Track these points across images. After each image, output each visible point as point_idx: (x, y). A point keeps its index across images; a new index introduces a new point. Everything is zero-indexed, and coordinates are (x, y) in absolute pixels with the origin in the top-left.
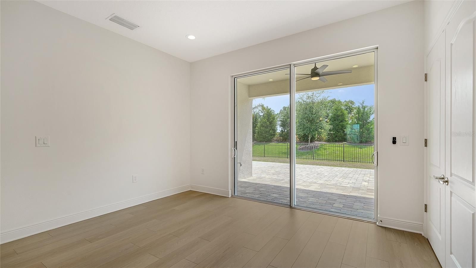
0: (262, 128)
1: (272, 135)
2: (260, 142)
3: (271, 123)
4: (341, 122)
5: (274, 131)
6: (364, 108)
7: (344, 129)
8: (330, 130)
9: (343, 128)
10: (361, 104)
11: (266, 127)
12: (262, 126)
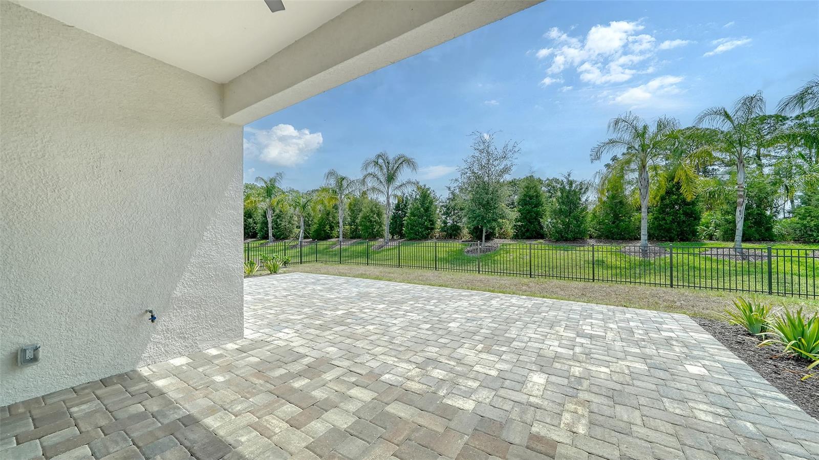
0: (412, 218)
1: (427, 228)
2: (410, 240)
3: (427, 210)
4: (535, 207)
5: (433, 223)
6: (571, 183)
7: (540, 218)
8: (517, 220)
9: (539, 215)
10: (566, 178)
11: (421, 217)
12: (413, 214)
